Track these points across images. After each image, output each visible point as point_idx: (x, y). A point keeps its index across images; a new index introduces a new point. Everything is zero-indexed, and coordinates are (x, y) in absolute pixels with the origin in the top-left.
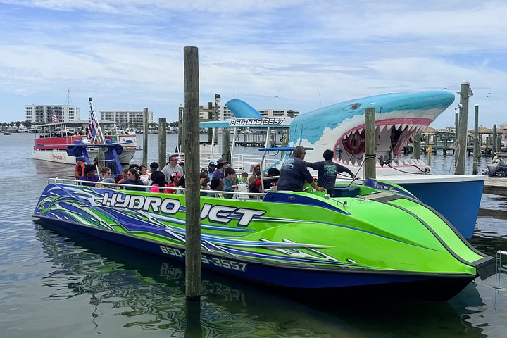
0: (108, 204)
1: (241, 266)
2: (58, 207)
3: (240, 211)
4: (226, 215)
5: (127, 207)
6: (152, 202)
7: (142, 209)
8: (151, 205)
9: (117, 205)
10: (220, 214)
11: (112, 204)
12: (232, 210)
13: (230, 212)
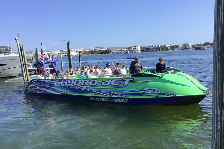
0: (64, 84)
1: (125, 101)
2: (38, 88)
3: (124, 80)
4: (118, 82)
5: (73, 84)
6: (84, 82)
7: (80, 84)
8: (84, 83)
9: (68, 84)
10: (116, 82)
11: (66, 84)
12: (120, 80)
13: (120, 81)
